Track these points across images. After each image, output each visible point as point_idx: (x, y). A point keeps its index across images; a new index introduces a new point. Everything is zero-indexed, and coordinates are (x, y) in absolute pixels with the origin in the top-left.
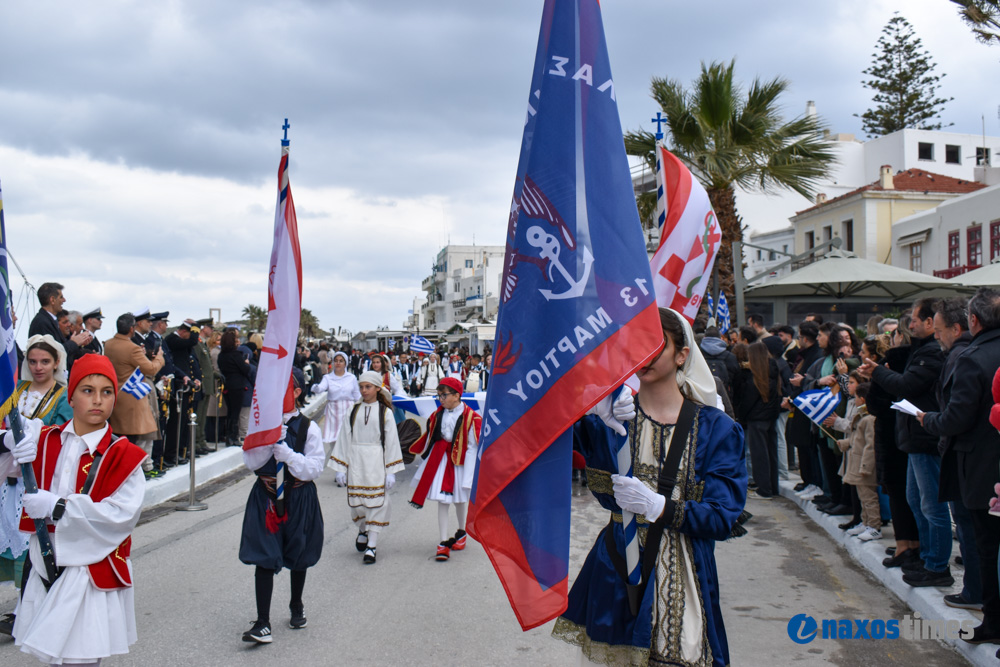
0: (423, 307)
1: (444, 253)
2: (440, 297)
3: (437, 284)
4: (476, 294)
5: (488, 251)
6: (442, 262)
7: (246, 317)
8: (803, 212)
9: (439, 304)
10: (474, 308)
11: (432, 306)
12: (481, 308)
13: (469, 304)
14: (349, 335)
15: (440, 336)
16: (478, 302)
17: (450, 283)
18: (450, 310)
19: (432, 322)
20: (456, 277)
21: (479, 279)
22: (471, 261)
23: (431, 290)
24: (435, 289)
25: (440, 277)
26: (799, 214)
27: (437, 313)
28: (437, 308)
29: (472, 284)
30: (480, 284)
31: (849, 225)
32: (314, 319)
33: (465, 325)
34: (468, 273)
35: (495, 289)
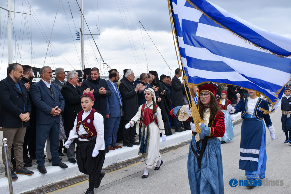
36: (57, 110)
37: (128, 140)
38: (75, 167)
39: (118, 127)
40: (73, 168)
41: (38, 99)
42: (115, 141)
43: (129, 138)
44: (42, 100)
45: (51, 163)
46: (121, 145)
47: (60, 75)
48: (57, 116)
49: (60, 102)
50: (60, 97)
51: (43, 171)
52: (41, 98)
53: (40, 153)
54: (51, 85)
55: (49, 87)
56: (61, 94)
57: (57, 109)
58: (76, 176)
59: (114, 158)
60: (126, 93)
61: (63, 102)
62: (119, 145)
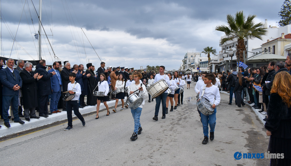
0: (182, 65)
1: (187, 54)
2: (186, 64)
3: (185, 61)
6: (186, 56)
8: (264, 44)
9: (185, 65)
10: (193, 66)
11: (184, 65)
12: (194, 66)
13: (192, 65)
14: (167, 71)
16: (193, 64)
17: (188, 61)
18: (188, 66)
19: (184, 68)
20: (189, 59)
21: (194, 60)
22: (192, 56)
24: (185, 62)
25: (186, 59)
26: (263, 44)
27: (185, 67)
29: (192, 61)
31: (274, 47)
33: (190, 69)
34: (192, 58)
35: (197, 62)
38: (29, 123)
39: (59, 99)
40: (28, 124)
41: (5, 79)
42: (57, 107)
44: (7, 80)
47: (21, 64)
49: (19, 82)
51: (8, 125)
52: (7, 78)
53: (5, 114)
54: (14, 71)
55: (12, 72)
56: (20, 77)
57: (17, 86)
58: (30, 129)
59: (56, 118)
60: (66, 77)
61: (21, 82)
62: (59, 111)
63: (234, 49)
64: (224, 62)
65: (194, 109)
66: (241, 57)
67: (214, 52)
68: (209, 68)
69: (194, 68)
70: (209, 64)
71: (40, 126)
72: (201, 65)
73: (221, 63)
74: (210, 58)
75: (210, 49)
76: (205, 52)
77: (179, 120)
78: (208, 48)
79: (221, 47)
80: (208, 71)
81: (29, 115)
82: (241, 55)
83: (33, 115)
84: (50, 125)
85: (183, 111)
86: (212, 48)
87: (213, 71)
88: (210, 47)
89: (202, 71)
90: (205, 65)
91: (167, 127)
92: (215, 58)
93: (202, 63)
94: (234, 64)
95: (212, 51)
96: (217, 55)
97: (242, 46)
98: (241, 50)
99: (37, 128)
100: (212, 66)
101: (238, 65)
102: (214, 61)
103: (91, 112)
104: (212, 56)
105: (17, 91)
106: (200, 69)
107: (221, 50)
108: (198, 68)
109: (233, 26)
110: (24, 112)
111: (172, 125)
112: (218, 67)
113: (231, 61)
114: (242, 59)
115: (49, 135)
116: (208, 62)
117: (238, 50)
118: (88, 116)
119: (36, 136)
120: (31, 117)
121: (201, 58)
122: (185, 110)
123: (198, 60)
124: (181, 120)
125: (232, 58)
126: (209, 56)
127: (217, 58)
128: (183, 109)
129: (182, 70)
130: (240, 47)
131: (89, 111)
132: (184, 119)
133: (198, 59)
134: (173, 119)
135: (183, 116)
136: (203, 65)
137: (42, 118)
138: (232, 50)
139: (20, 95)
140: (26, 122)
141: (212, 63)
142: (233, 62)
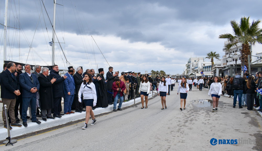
0: (186, 70)
1: (190, 59)
2: (189, 68)
3: (189, 65)
4: (197, 67)
5: (199, 58)
6: (190, 61)
7: (152, 72)
9: (189, 69)
10: (196, 70)
11: (188, 70)
12: (197, 70)
13: (195, 69)
15: (189, 76)
17: (191, 65)
18: (191, 70)
19: (188, 73)
20: (193, 64)
21: (197, 64)
22: (196, 61)
23: (187, 66)
24: (188, 67)
25: (189, 64)
28: (189, 70)
30: (197, 65)
32: (165, 72)
33: (194, 73)
34: (195, 63)
35: (200, 66)
36: (34, 90)
37: (78, 108)
39: (73, 101)
40: (45, 124)
41: (23, 83)
42: (71, 109)
43: (79, 108)
44: (25, 83)
45: (31, 121)
46: (74, 111)
47: (38, 69)
48: (34, 93)
49: (37, 85)
50: (37, 82)
51: (25, 125)
52: (25, 82)
53: (24, 115)
54: (31, 75)
55: (30, 76)
56: (38, 81)
58: (47, 128)
59: (70, 118)
60: (78, 81)
61: (39, 85)
62: (73, 112)
63: (239, 53)
64: (228, 66)
65: (199, 111)
66: (245, 61)
67: (217, 56)
68: (213, 72)
69: (197, 72)
70: (213, 68)
71: (55, 126)
72: (205, 70)
73: (225, 67)
74: (213, 63)
75: (214, 54)
76: (209, 57)
77: (185, 122)
78: (211, 52)
79: (225, 52)
80: (212, 75)
81: (45, 115)
82: (245, 59)
83: (49, 116)
84: (64, 124)
85: (189, 113)
86: (215, 53)
87: (217, 75)
88: (213, 52)
89: (205, 75)
90: (208, 69)
91: (174, 128)
92: (218, 63)
93: (206, 67)
94: (238, 69)
95: (215, 56)
96: (220, 60)
97: (246, 50)
98: (246, 54)
99: (53, 127)
100: (216, 70)
101: (242, 69)
102: (218, 65)
103: (101, 113)
104: (216, 61)
105: (35, 94)
106: (204, 73)
107: (224, 55)
108: (202, 73)
109: (237, 31)
110: (41, 112)
111: (179, 127)
112: (222, 71)
113: (235, 65)
114: (247, 63)
115: (64, 134)
116: (211, 66)
117: (243, 55)
118: (98, 117)
119: (52, 135)
120: (48, 118)
121: (204, 63)
122: (191, 112)
123: (202, 65)
124: (187, 122)
125: (236, 63)
126: (212, 61)
127: (220, 63)
128: (189, 112)
129: (185, 74)
130: (245, 51)
131: (100, 113)
132: (190, 121)
133: (202, 63)
134: (179, 121)
135: (189, 118)
136: (206, 69)
137: (57, 119)
138: (237, 55)
139: (38, 97)
140: (43, 122)
141: (216, 68)
142: (237, 66)
